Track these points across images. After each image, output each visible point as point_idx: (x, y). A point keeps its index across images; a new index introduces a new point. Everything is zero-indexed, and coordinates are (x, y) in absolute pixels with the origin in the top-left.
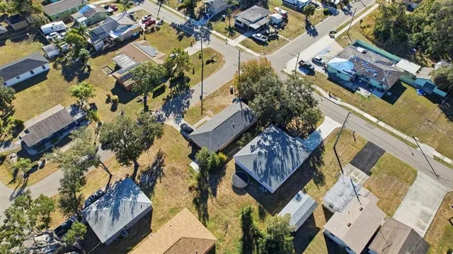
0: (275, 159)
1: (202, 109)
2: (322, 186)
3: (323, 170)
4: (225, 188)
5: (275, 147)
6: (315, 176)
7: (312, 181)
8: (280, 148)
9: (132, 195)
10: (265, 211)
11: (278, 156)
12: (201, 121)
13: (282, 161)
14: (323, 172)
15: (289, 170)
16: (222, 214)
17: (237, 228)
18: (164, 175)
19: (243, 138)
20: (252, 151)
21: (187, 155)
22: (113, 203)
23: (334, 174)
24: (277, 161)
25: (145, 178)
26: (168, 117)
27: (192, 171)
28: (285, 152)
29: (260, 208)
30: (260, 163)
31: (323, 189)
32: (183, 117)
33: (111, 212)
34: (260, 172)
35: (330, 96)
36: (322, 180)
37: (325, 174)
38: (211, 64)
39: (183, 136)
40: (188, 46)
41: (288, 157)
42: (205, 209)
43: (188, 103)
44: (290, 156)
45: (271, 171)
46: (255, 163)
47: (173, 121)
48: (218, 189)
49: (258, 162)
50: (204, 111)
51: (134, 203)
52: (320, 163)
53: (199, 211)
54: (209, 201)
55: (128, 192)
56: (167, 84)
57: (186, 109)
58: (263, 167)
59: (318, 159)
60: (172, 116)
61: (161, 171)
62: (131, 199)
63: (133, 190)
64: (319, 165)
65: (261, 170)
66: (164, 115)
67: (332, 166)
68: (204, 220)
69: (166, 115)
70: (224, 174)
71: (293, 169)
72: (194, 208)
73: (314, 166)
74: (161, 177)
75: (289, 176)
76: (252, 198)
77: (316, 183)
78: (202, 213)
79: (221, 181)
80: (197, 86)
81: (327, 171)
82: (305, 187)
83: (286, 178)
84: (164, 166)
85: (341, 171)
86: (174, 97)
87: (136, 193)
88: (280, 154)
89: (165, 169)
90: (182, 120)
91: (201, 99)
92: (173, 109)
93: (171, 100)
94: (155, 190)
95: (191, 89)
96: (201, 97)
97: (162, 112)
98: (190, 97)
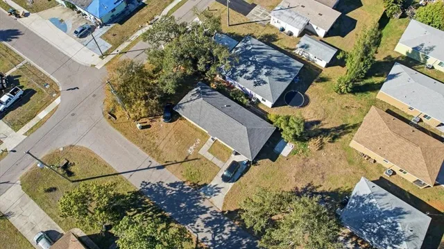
1: (187, 160)
2: (277, 37)
9: (366, 202)
10: (319, 77)
11: (268, 58)
13: (272, 56)
16: (336, 113)
17: (345, 98)
18: (309, 185)
20: (265, 83)
21: (273, 163)
22: (389, 220)
23: (261, 27)
24: (274, 60)
26: (207, 209)
27: (294, 152)
30: (279, 74)
32: (205, 184)
33: (400, 218)
34: (288, 76)
36: (271, 36)
37: (263, 34)
38: (72, 169)
39: (242, 175)
41: (265, 52)
42: (337, 129)
45: (286, 64)
46: (280, 80)
47: (213, 198)
48: (309, 120)
49: (278, 77)
53: (341, 134)
54: (326, 127)
55: (364, 208)
57: (187, 185)
58: (283, 72)
61: (305, 189)
62: (373, 200)
63: (358, 205)
65: (287, 74)
66: (203, 216)
67: (252, 28)
68: (349, 128)
69: (205, 212)
72: (340, 140)
74: (314, 188)
77: (276, 40)
78: (341, 131)
80: (131, 181)
81: (260, 31)
84: (297, 188)
85: (258, 23)
86: (161, 211)
87: (361, 199)
88: (265, 56)
89: (301, 186)
90: (213, 184)
91: (163, 167)
92: (190, 206)
93: (168, 214)
94: (334, 188)
95: (139, 188)
96: (159, 168)
97: (199, 222)
98: (160, 185)
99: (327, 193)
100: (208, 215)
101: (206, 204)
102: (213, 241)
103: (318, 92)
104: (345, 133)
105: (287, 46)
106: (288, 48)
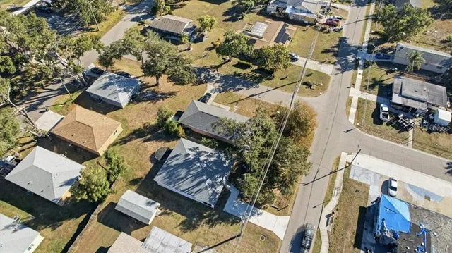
0: (184, 170)
2: (181, 229)
3: (203, 228)
4: (154, 147)
5: (198, 164)
6: (191, 220)
7: (184, 218)
8: (199, 170)
9: (123, 89)
10: (139, 183)
11: (189, 171)
12: (221, 106)
13: (185, 177)
14: (200, 228)
15: (180, 187)
18: (155, 103)
19: (209, 140)
21: (179, 110)
23: (201, 240)
24: (183, 173)
25: (148, 94)
26: (216, 83)
28: (196, 176)
29: (141, 178)
30: (178, 159)
31: (178, 231)
32: (220, 92)
33: (106, 83)
35: (328, 216)
36: (189, 229)
37: (198, 230)
38: (304, 86)
40: (319, 61)
41: (192, 181)
42: (130, 140)
43: (240, 89)
44: (195, 183)
45: (171, 171)
47: (213, 87)
48: (152, 142)
49: (178, 157)
50: (235, 103)
51: (116, 92)
52: (211, 223)
53: (128, 136)
54: (138, 140)
55: (125, 86)
56: (255, 67)
57: (232, 90)
58: (174, 163)
59: (216, 220)
61: (158, 100)
62: (118, 89)
63: (128, 88)
64: (208, 222)
65: (171, 163)
66: (217, 80)
67: (213, 236)
68: (120, 142)
70: (168, 142)
71: (183, 191)
72: (129, 132)
73: (205, 217)
75: (174, 189)
76: (149, 169)
77: (183, 223)
78: (127, 139)
79: (160, 141)
80: (265, 87)
81: (202, 232)
82: (174, 213)
83: (170, 187)
84: (164, 100)
85: (207, 247)
86: (241, 78)
87: (125, 90)
88: (192, 172)
90: (216, 94)
91: (250, 96)
92: (226, 82)
93: (236, 77)
94: (140, 104)
95: (259, 85)
96: (253, 95)
97: (219, 77)
98: (248, 88)
99: (144, 101)
100: (215, 81)
101: (217, 85)
102: (209, 72)
103: (142, 169)
104: (124, 138)
105: (170, 218)
106: (168, 214)
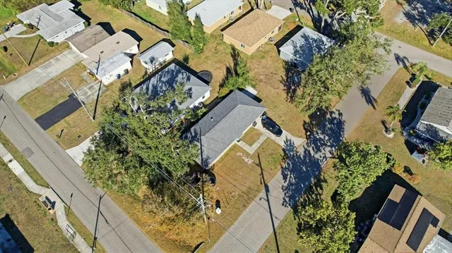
1: (259, 165)
16: (220, 57)
20: (190, 89)
21: (263, 101)
25: (298, 79)
26: (306, 150)
27: (254, 86)
32: (284, 150)
37: (117, 92)
42: (235, 59)
43: (285, 177)
48: (225, 73)
50: (258, 162)
57: (285, 165)
60: (301, 152)
61: (285, 85)
62: (298, 45)
66: (312, 153)
69: (309, 151)
72: (245, 59)
77: (130, 84)
78: (237, 57)
90: (283, 144)
91: (267, 186)
92: (304, 162)
93: (313, 180)
95: (290, 209)
97: (317, 156)
98: (286, 189)
100: (311, 149)
102: (331, 146)
103: (198, 64)
104: (239, 55)
105: (140, 76)
106: (143, 76)
